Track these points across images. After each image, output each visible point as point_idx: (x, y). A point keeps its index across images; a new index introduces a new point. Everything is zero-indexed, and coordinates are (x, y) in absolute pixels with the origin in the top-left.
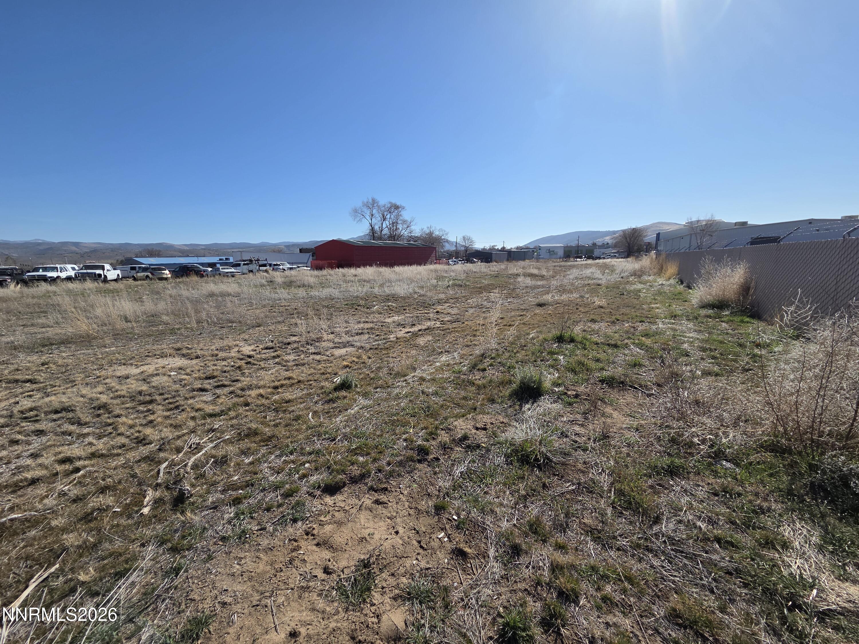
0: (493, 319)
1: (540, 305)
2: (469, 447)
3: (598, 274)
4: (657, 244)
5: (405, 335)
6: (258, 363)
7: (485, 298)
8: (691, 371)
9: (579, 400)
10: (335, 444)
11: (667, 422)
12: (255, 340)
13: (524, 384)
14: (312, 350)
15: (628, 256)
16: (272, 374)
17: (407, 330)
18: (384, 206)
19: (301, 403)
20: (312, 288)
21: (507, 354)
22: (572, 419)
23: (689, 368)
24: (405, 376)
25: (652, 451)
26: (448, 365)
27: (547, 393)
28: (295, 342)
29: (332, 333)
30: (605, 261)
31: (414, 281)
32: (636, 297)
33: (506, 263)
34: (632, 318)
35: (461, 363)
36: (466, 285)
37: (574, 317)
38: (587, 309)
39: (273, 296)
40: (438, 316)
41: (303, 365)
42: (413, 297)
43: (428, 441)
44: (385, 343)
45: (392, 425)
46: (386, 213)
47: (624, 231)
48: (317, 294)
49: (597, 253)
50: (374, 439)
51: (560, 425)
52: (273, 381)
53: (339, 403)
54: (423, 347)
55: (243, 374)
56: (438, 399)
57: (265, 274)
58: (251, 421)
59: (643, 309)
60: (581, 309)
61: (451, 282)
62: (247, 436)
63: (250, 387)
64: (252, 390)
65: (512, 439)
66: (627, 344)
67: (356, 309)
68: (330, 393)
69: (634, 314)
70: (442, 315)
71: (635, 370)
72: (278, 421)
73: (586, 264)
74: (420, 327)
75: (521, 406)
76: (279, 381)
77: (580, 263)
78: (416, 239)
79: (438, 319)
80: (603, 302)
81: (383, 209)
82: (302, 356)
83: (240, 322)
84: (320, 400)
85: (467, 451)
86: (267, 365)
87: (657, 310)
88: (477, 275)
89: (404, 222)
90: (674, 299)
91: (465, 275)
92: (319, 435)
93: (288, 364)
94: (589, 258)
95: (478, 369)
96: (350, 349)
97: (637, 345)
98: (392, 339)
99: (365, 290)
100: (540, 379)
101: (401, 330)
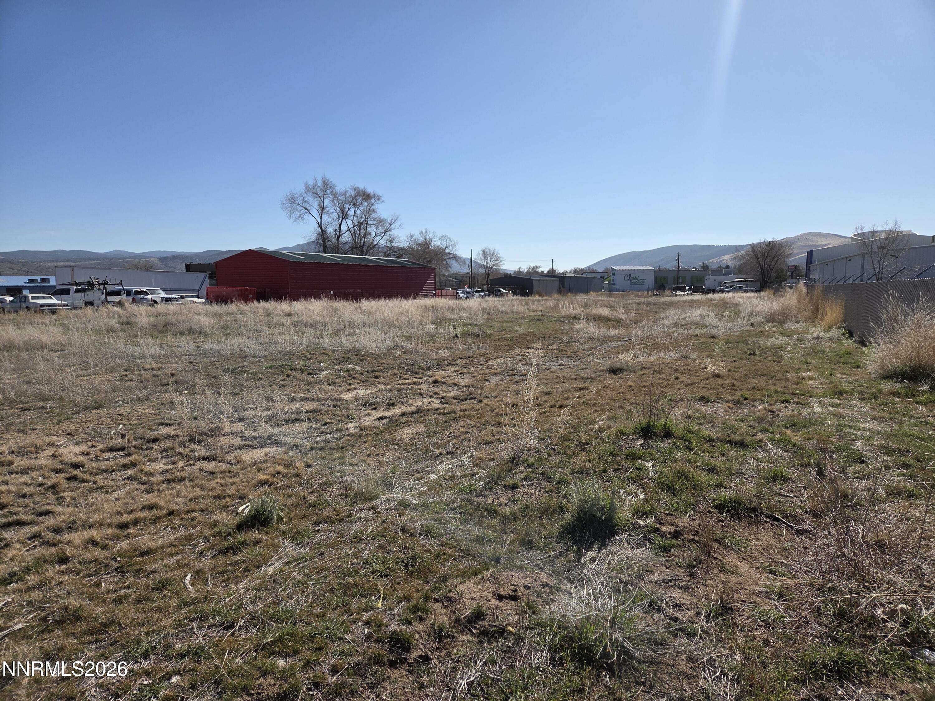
0: (530, 396)
1: (614, 371)
2: (484, 633)
3: (712, 319)
4: (808, 269)
5: (377, 423)
6: (92, 478)
7: (519, 358)
8: (869, 489)
9: (680, 543)
10: (232, 634)
11: (831, 581)
12: (89, 434)
13: (585, 513)
14: (200, 451)
15: (761, 289)
16: (118, 499)
17: (379, 414)
18: (345, 194)
19: (171, 555)
20: (206, 335)
21: (556, 459)
22: (668, 578)
23: (864, 484)
24: (373, 499)
25: (806, 634)
26: (451, 478)
27: (625, 529)
28: (168, 437)
29: (240, 420)
30: (723, 295)
31: (395, 327)
32: (775, 358)
33: (556, 296)
34: (769, 396)
35: (474, 475)
36: (486, 335)
37: (671, 392)
38: (693, 379)
39: (131, 349)
40: (437, 390)
41: (182, 480)
42: (392, 354)
43: (410, 623)
44: (340, 438)
45: (345, 594)
46: (347, 206)
47: (753, 246)
48: (215, 346)
49: (709, 281)
50: (308, 624)
51: (647, 588)
52: (120, 514)
53: (245, 555)
54: (407, 444)
55: (60, 500)
56: (431, 541)
57: (117, 309)
58: (69, 593)
59: (787, 380)
60: (683, 378)
61: (459, 330)
62: (59, 623)
63: (72, 527)
64: (77, 530)
65: (563, 616)
66: (761, 441)
67: (288, 376)
68: (230, 534)
69: (773, 388)
70: (444, 388)
71: (776, 487)
72: (122, 593)
73: (693, 301)
74: (403, 409)
75: (579, 555)
76: (131, 512)
77: (682, 299)
78: (400, 252)
79: (436, 393)
80: (721, 368)
81: (342, 198)
82: (180, 464)
83: (61, 399)
84: (209, 549)
85: (481, 642)
86: (109, 483)
87: (811, 382)
88: (506, 318)
89: (380, 222)
90: (838, 362)
91: (485, 316)
92: (203, 618)
93: (152, 479)
94: (697, 290)
95: (505, 486)
96: (271, 450)
97: (778, 443)
98: (352, 431)
99: (305, 341)
100: (612, 504)
101: (368, 415)
